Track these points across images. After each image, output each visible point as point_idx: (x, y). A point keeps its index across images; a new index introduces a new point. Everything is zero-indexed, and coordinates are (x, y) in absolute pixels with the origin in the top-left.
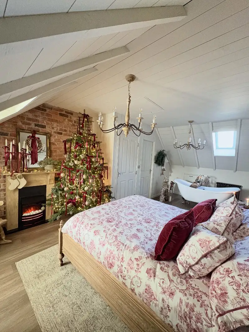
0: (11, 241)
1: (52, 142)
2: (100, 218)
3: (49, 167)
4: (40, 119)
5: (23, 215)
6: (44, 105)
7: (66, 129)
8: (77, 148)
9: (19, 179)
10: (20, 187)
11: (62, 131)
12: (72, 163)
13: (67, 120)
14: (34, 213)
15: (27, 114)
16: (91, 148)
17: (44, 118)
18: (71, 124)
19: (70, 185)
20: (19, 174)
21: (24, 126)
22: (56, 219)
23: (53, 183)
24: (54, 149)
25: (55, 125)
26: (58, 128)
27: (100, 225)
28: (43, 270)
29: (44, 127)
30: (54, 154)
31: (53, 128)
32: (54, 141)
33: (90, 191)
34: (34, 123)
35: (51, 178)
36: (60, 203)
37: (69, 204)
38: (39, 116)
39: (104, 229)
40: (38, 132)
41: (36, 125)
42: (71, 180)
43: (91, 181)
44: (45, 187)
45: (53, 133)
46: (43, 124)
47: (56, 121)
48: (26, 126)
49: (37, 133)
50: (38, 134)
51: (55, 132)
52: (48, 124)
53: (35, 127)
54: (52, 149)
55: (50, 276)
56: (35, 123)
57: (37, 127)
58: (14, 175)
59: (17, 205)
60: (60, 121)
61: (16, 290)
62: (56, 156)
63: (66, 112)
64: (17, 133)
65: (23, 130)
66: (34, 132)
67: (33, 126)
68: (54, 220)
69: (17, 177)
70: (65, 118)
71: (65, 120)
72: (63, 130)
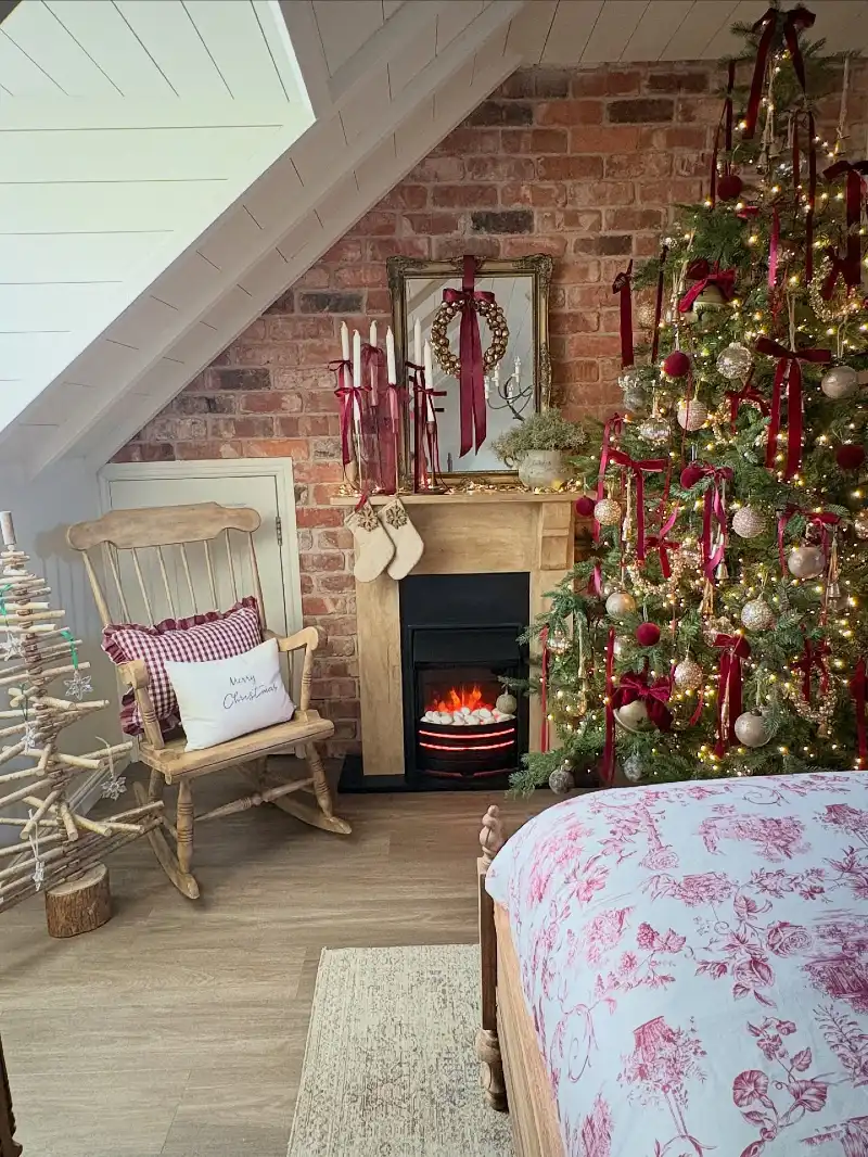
0: (348, 831)
1: (566, 310)
2: (760, 900)
3: (540, 463)
4: (499, 179)
5: (424, 720)
6: (517, 84)
7: (655, 205)
8: (697, 305)
9: (391, 528)
10: (399, 571)
11: (633, 227)
12: (660, 426)
13: (659, 141)
14: (472, 721)
15: (433, 164)
16: (815, 287)
17: (521, 170)
18: (693, 158)
19: (638, 582)
20: (391, 502)
21: (422, 242)
22: (546, 786)
23: (564, 561)
24: (581, 353)
25: (583, 192)
26: (603, 209)
27: (729, 980)
28: (405, 1069)
29: (520, 222)
30: (579, 387)
31: (572, 220)
32: (582, 304)
33: (787, 639)
34: (468, 209)
35: (548, 533)
36: (584, 688)
37: (626, 709)
38: (495, 162)
39: (753, 1059)
40: (491, 258)
41: (479, 222)
42: (653, 542)
43: (796, 557)
44: (521, 581)
45: (570, 255)
46: (517, 207)
47: (593, 167)
48: (434, 238)
49: (486, 267)
50: (490, 273)
51: (584, 245)
52: (542, 197)
53: (478, 237)
54: (571, 356)
55: (417, 1136)
56: (476, 209)
57: (483, 235)
58: (373, 507)
59: (396, 660)
60: (615, 160)
61: (259, 1107)
62: (595, 401)
63: (655, 82)
64: (392, 286)
65: (419, 265)
66: (471, 266)
67: (464, 231)
68: (537, 787)
69: (385, 520)
70: (645, 127)
71: (646, 141)
72: (638, 220)
